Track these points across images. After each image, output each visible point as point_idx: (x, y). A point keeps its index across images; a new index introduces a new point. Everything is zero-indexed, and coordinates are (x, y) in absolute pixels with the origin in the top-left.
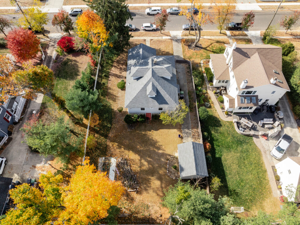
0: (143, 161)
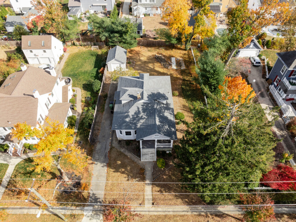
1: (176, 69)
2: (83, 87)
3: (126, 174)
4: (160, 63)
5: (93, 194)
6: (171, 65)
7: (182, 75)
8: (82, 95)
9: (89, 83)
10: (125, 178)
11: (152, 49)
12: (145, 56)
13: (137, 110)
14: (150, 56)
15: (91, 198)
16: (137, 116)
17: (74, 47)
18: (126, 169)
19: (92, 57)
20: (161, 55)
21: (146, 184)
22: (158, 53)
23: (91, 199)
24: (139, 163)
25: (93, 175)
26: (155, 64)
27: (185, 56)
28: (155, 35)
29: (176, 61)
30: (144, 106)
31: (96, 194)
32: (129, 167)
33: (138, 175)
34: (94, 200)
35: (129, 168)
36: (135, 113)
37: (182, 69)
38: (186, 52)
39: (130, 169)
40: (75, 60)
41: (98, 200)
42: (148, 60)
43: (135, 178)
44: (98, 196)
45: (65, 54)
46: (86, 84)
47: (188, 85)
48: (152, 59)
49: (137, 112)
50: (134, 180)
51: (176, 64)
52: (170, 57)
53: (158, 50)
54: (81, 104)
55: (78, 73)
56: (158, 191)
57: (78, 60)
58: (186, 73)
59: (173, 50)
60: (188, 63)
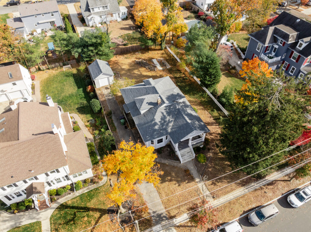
0: (139, 73)
1: (163, 70)
2: (79, 112)
3: (175, 180)
4: (145, 67)
5: (154, 212)
6: (155, 67)
7: (171, 74)
8: (82, 120)
9: (82, 106)
10: (175, 184)
11: (128, 55)
12: (125, 64)
13: (162, 115)
14: (131, 63)
15: (153, 216)
16: (165, 121)
17: (41, 72)
18: (172, 176)
19: (68, 78)
20: (141, 60)
21: (197, 182)
22: (137, 58)
23: (155, 218)
24: (180, 166)
25: (142, 194)
26: (140, 69)
27: (164, 56)
28: (123, 42)
29: (158, 62)
30: (167, 110)
31: (156, 211)
32: (174, 173)
33: (186, 178)
34: (157, 217)
35: (173, 175)
36: (162, 119)
37: (168, 68)
38: (163, 51)
39: (175, 174)
40: (50, 86)
41: (162, 216)
42: (131, 67)
43: (185, 181)
44: (160, 212)
45: (35, 82)
46: (80, 107)
47: (182, 82)
48: (134, 66)
49: (163, 117)
50: (184, 183)
51: (160, 64)
52: (150, 60)
53: (135, 56)
54: (87, 129)
55: (63, 98)
56: (212, 184)
57: (55, 86)
58: (174, 71)
59: (149, 52)
60: (170, 61)
